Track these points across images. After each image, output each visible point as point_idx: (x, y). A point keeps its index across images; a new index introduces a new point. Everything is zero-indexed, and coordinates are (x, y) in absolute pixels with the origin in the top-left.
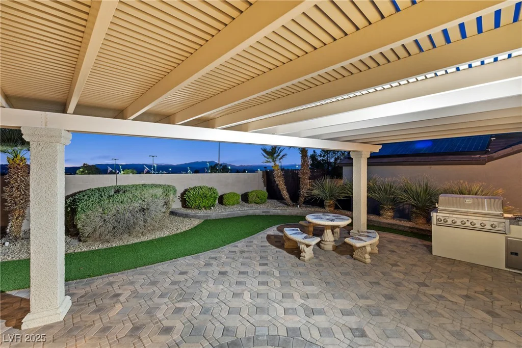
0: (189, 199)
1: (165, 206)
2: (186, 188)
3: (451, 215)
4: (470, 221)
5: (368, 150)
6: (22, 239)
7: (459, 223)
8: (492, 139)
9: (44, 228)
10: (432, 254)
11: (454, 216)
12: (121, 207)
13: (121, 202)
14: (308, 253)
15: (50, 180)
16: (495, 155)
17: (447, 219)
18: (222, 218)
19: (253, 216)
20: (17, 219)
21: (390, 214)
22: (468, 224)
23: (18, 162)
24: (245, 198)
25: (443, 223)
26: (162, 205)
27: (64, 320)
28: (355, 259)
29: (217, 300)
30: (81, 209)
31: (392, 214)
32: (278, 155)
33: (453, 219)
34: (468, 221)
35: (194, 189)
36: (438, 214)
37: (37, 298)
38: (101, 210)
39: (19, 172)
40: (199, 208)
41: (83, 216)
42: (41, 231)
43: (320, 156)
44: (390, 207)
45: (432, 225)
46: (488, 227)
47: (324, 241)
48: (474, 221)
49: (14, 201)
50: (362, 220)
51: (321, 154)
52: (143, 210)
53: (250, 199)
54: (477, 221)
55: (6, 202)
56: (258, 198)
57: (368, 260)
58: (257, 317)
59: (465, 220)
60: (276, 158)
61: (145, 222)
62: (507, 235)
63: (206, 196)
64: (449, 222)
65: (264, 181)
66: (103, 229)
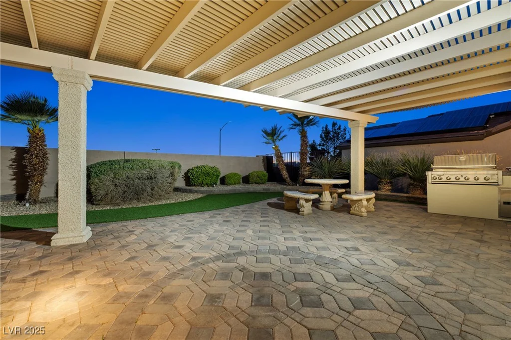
0: (193, 176)
1: (171, 178)
2: (190, 168)
3: (445, 173)
4: (464, 176)
5: (365, 120)
6: (41, 203)
7: (453, 179)
8: (491, 116)
9: (70, 159)
10: (427, 212)
11: (448, 173)
12: (130, 174)
13: (131, 169)
14: (307, 208)
15: (75, 117)
16: (493, 130)
17: (442, 177)
18: (224, 193)
19: (254, 193)
20: (36, 184)
21: (388, 187)
22: (462, 179)
23: (37, 132)
24: (246, 180)
25: (437, 181)
26: (168, 176)
27: (87, 242)
28: (351, 214)
29: (222, 234)
30: (95, 173)
31: (390, 188)
32: (278, 136)
33: (447, 176)
34: (462, 176)
35: (197, 167)
36: (433, 173)
37: (63, 221)
38: (112, 175)
39: (38, 141)
40: (202, 185)
41: (96, 180)
42: (68, 161)
43: (320, 145)
44: (388, 181)
45: (428, 184)
46: (482, 180)
47: (323, 202)
48: (468, 176)
49: (34, 167)
50: (359, 187)
51: (320, 143)
52: (151, 178)
53: (251, 180)
54: (471, 175)
55: (26, 168)
56: (259, 178)
57: (365, 214)
58: (260, 241)
59: (459, 176)
60: (276, 140)
61: (152, 190)
62: (500, 186)
63: (208, 174)
64: (444, 178)
65: (264, 165)
66: (114, 193)
